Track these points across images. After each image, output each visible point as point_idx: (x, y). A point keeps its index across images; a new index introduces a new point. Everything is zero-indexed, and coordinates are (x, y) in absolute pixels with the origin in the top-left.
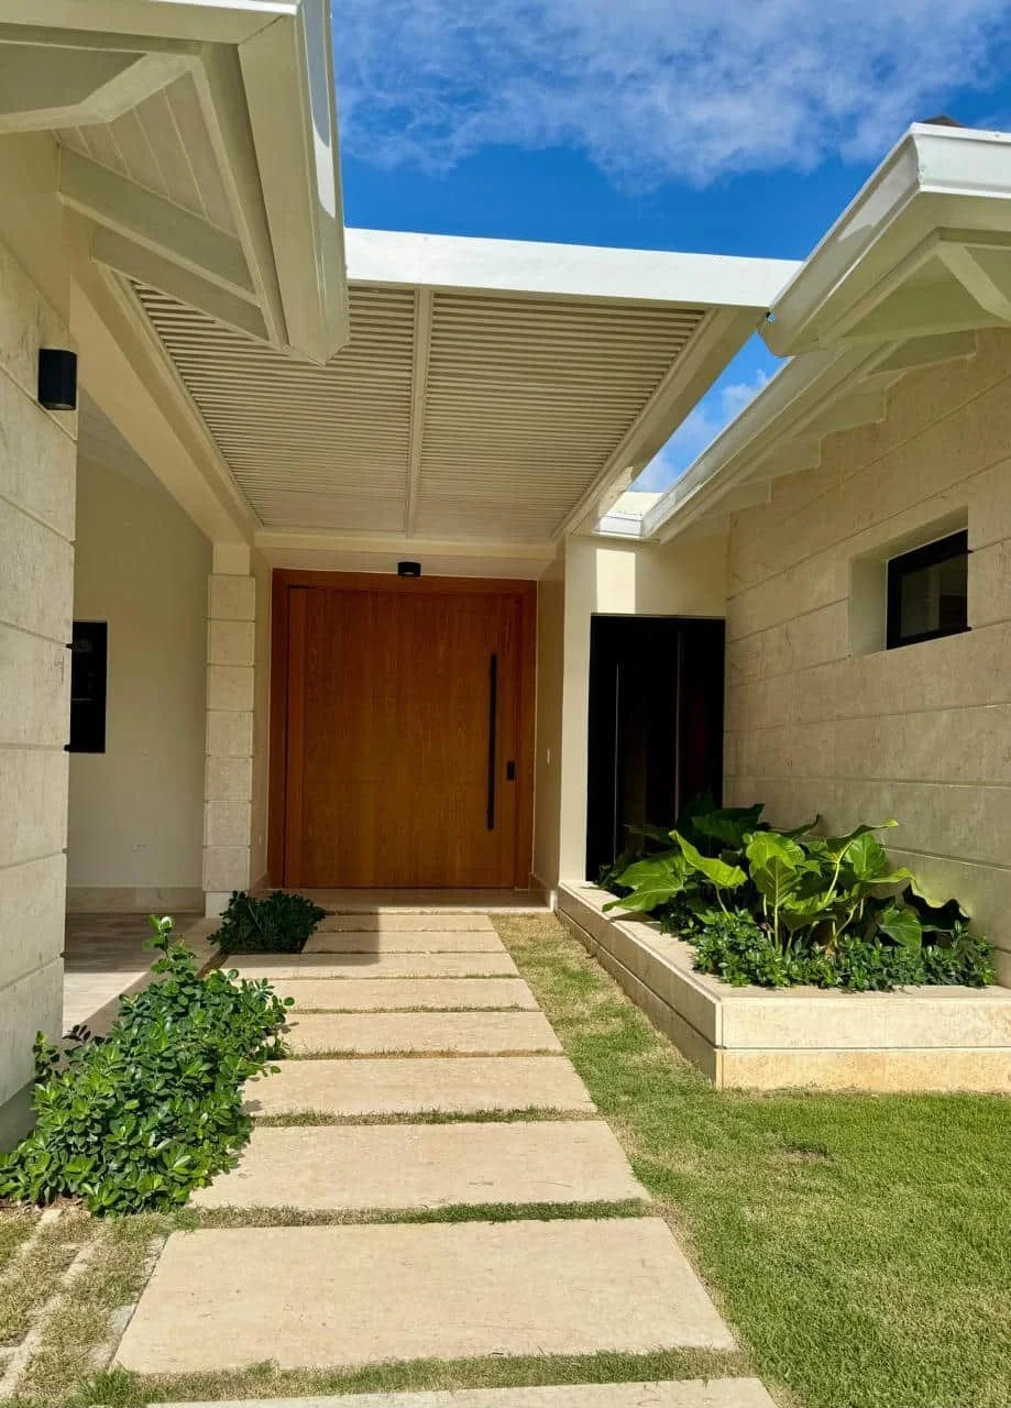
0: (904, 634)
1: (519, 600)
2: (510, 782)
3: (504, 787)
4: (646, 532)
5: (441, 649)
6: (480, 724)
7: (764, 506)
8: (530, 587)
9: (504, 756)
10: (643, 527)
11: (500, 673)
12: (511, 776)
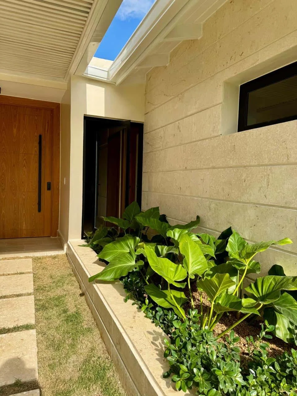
0: (249, 124)
1: (52, 111)
2: (49, 191)
3: (46, 194)
4: (110, 76)
5: (15, 131)
6: (35, 165)
7: (165, 67)
8: (58, 106)
9: (46, 180)
10: (108, 74)
11: (43, 143)
12: (49, 189)
